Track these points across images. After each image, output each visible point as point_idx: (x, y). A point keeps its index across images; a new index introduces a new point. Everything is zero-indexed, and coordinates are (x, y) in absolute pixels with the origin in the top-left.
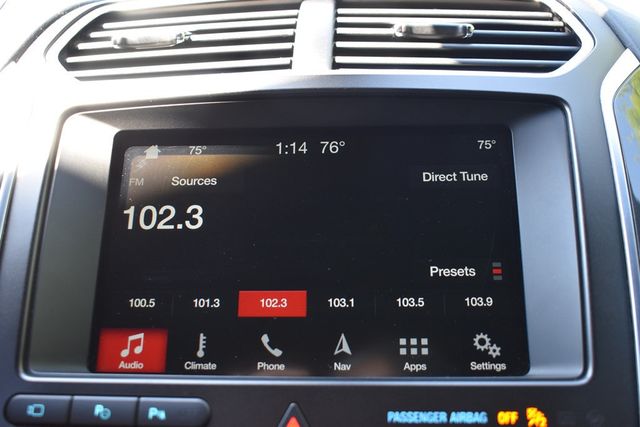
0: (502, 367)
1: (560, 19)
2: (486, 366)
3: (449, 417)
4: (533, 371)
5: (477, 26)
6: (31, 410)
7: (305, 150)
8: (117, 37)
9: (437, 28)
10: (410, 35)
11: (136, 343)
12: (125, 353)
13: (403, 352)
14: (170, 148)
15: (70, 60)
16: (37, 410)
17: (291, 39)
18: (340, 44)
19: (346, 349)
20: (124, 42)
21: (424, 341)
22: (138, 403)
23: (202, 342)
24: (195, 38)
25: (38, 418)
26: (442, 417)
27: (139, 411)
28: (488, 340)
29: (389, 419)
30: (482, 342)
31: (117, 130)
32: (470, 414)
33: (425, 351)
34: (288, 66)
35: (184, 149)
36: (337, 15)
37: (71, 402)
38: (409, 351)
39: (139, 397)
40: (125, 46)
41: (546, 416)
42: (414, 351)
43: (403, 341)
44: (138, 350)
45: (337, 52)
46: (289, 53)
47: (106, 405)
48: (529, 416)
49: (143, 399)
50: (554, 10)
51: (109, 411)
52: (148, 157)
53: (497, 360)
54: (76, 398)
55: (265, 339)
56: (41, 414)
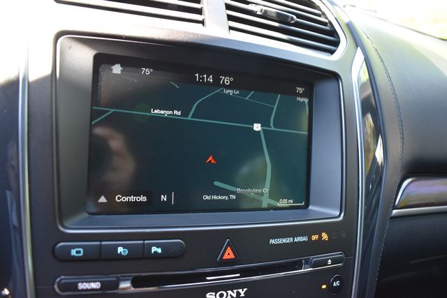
1: (327, 17)
3: (294, 240)
4: (311, 207)
5: (299, 16)
6: (73, 252)
7: (211, 80)
10: (265, 16)
16: (78, 252)
22: (144, 244)
25: (79, 257)
26: (292, 240)
27: (145, 249)
29: (270, 242)
34: (203, 23)
37: (101, 245)
39: (144, 240)
41: (328, 236)
45: (229, 18)
46: (200, 12)
47: (124, 246)
48: (322, 236)
49: (146, 242)
50: (323, 10)
51: (126, 250)
52: (114, 72)
54: (103, 243)
56: (81, 254)
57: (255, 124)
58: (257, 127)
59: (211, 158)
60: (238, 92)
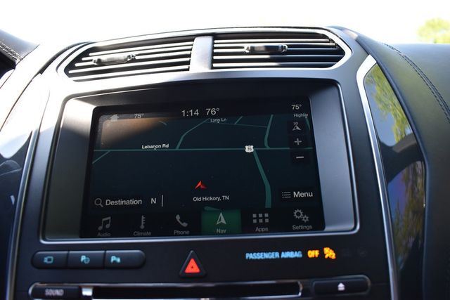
0: (310, 227)
1: (334, 42)
2: (301, 227)
3: (280, 255)
4: (327, 229)
5: (289, 46)
6: (46, 260)
7: (198, 114)
8: (95, 58)
9: (267, 47)
10: (253, 51)
11: (106, 222)
12: (100, 228)
13: (255, 221)
14: (123, 115)
15: (70, 72)
16: (49, 260)
17: (189, 56)
18: (215, 58)
19: (223, 221)
20: (99, 60)
21: (266, 215)
22: (105, 254)
23: (143, 220)
24: (137, 58)
25: (50, 264)
26: (277, 255)
27: (105, 258)
28: (301, 213)
29: (247, 257)
30: (298, 214)
31: (94, 107)
32: (292, 253)
33: (267, 221)
34: (188, 70)
35: (131, 115)
36: (214, 43)
37: (68, 254)
38: (258, 221)
39: (106, 250)
40: (100, 63)
41: (335, 252)
42: (261, 221)
43: (254, 216)
44: (108, 226)
45: (214, 61)
46: (188, 63)
47: (87, 255)
48: (325, 252)
49: (108, 252)
50: (330, 37)
51: (88, 258)
52: (112, 121)
53: (307, 224)
54: (71, 252)
55: (178, 217)
56: (51, 262)
57: (247, 147)
58: (249, 149)
59: (200, 184)
60: (225, 120)
